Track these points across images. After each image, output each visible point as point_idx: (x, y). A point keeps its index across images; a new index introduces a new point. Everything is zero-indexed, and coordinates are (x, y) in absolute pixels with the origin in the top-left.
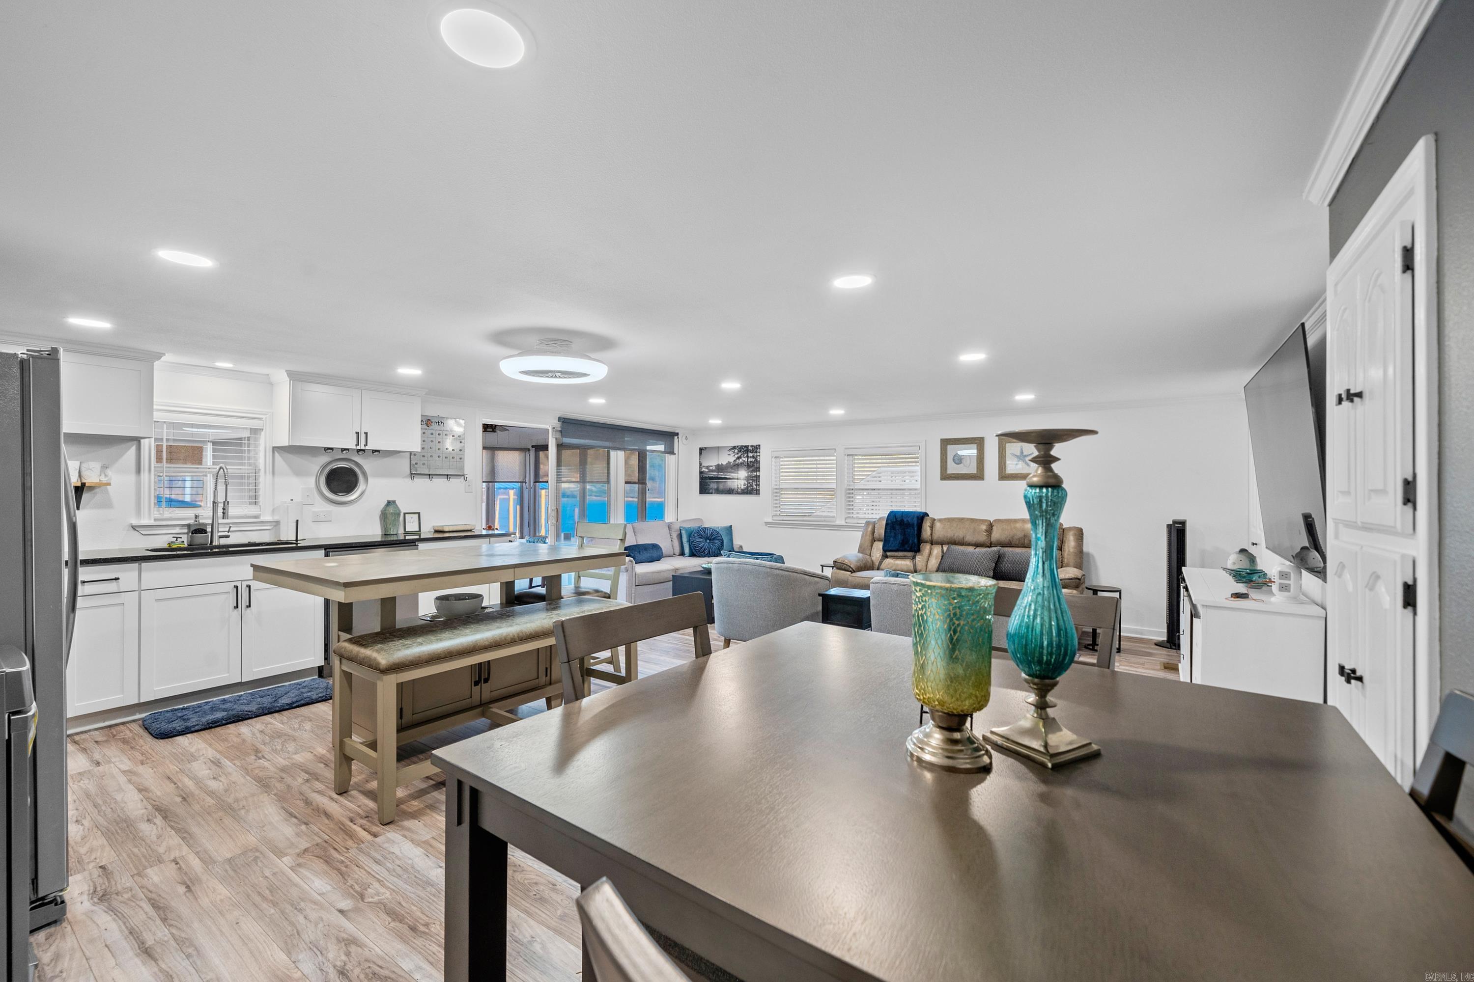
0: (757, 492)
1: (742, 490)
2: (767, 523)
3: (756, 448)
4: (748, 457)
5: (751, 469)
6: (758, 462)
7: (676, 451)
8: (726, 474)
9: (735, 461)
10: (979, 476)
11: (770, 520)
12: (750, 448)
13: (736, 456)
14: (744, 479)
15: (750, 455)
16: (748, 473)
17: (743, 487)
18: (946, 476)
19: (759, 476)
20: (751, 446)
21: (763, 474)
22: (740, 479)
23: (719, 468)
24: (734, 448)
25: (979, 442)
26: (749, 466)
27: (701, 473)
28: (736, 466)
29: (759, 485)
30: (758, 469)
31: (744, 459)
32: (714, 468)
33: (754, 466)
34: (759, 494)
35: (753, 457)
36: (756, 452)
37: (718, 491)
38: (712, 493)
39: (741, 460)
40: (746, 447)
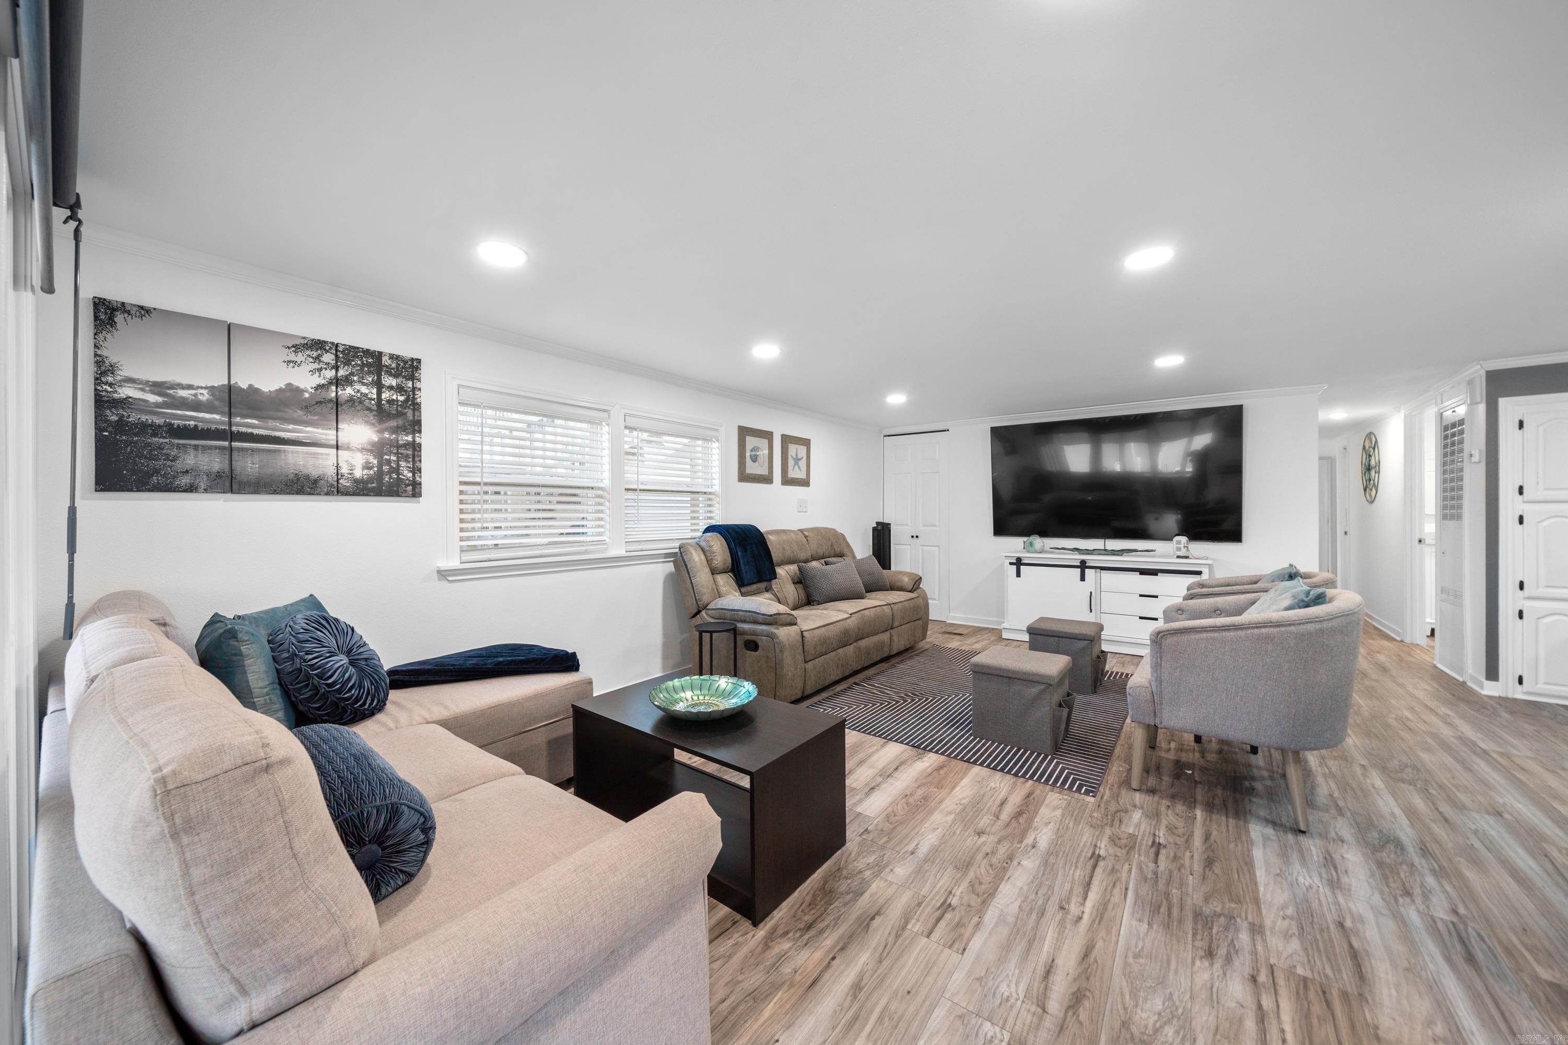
0: (415, 490)
1: (356, 481)
2: (443, 574)
3: (408, 365)
4: (379, 386)
5: (393, 423)
6: (416, 407)
8: (271, 423)
9: (319, 387)
10: (769, 478)
11: (456, 563)
12: (386, 360)
13: (330, 374)
14: (362, 450)
15: (389, 381)
16: (381, 431)
17: (358, 473)
18: (744, 477)
19: (419, 445)
20: (392, 357)
21: (432, 440)
22: (348, 448)
24: (318, 345)
25: (770, 438)
26: (381, 412)
27: (101, 403)
28: (322, 406)
29: (420, 470)
30: (415, 426)
31: (364, 390)
32: (204, 396)
33: (401, 415)
34: (419, 495)
35: (400, 389)
36: (408, 376)
39: (349, 391)
40: (378, 355)
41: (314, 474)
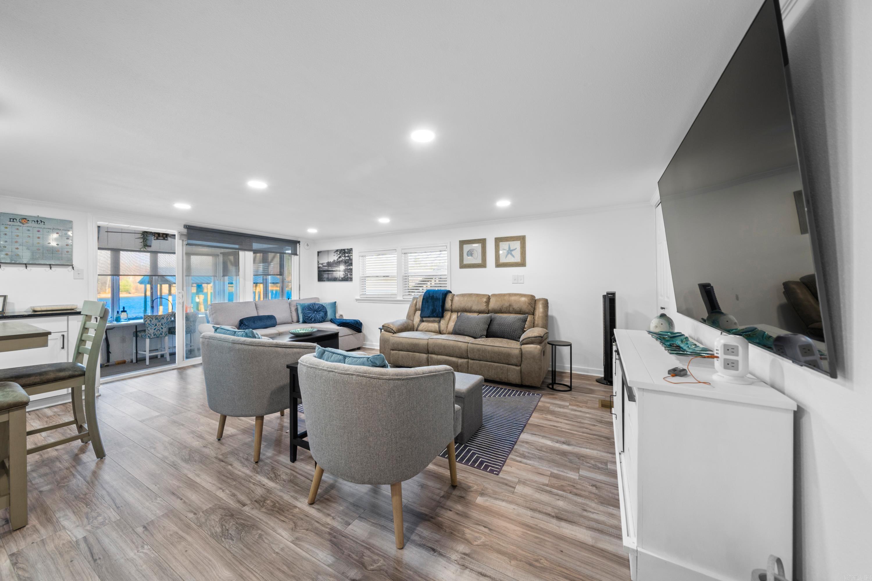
1: (342, 278)
2: (357, 300)
3: (350, 251)
4: (345, 256)
5: (347, 264)
6: (351, 260)
7: (298, 253)
8: (332, 268)
9: (338, 259)
10: (483, 265)
11: (358, 298)
13: (338, 256)
14: (343, 271)
15: (347, 255)
16: (345, 267)
17: (342, 276)
18: (463, 266)
19: (352, 269)
20: (347, 249)
21: (354, 267)
22: (341, 271)
23: (329, 264)
24: (337, 251)
25: (483, 242)
26: (346, 262)
27: (319, 268)
28: (338, 263)
29: (352, 275)
30: (351, 264)
31: (343, 258)
32: (326, 264)
33: (349, 263)
34: (352, 280)
35: (348, 256)
36: (350, 253)
37: (329, 280)
38: (325, 281)
39: (341, 259)
40: (344, 250)
41: (336, 277)
